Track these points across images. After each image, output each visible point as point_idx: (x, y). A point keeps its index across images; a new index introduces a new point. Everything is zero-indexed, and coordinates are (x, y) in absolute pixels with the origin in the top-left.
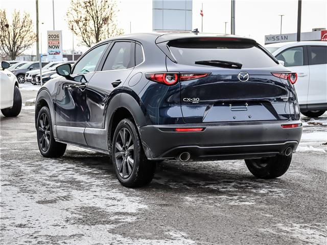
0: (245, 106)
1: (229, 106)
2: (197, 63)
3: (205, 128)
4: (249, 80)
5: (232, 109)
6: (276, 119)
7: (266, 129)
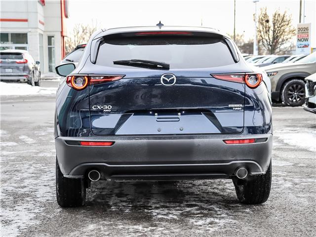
0: (178, 115)
1: (154, 115)
2: (115, 63)
3: (114, 142)
4: (176, 83)
5: (158, 120)
6: (220, 132)
7: (199, 145)
